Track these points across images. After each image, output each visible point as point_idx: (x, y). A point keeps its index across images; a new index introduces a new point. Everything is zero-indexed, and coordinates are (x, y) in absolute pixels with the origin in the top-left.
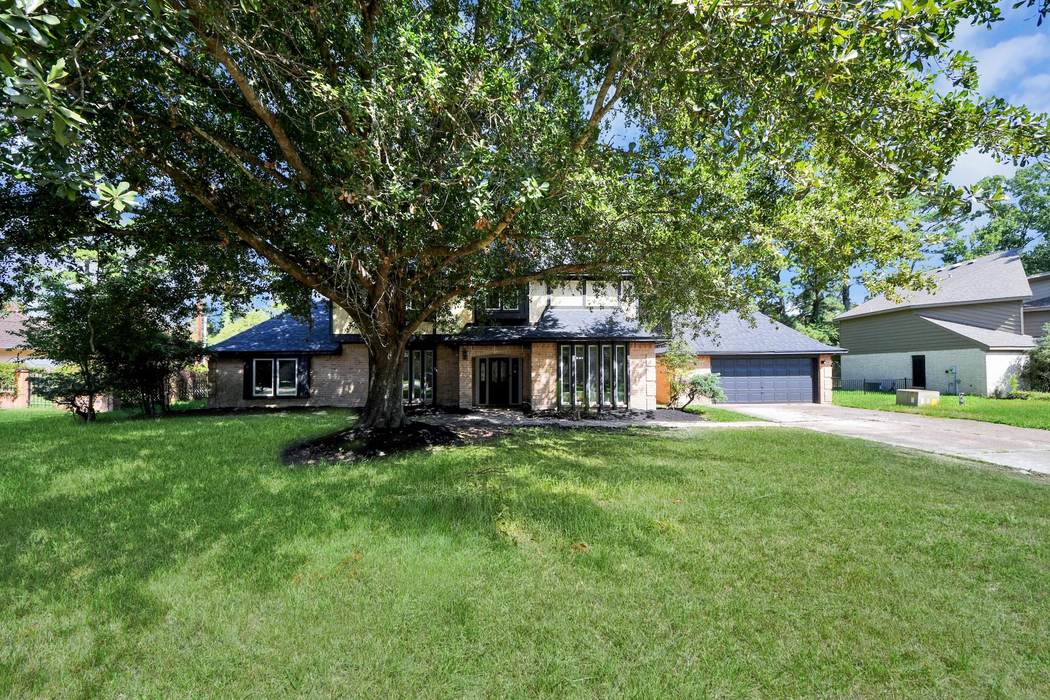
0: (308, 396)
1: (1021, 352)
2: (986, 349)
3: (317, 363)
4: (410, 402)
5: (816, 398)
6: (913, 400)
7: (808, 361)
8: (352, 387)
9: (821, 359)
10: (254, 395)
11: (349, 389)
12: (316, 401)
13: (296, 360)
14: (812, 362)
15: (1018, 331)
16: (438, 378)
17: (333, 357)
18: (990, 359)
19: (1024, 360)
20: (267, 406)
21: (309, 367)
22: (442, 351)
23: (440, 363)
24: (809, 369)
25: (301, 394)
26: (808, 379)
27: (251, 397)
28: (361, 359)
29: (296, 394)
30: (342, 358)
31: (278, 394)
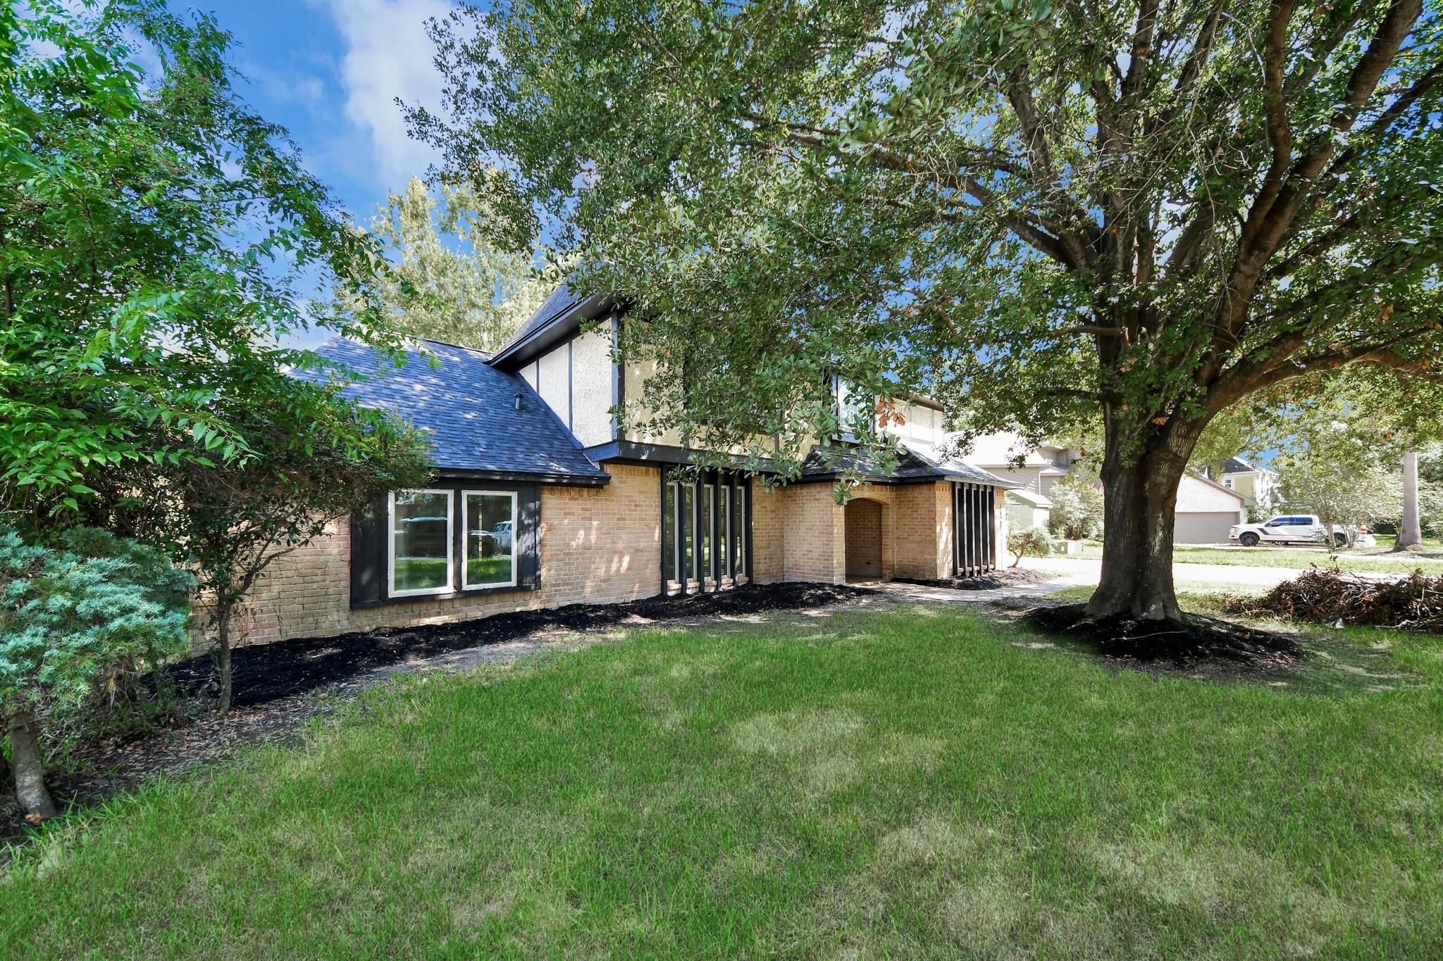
0: (536, 586)
3: (551, 505)
8: (626, 560)
10: (393, 593)
11: (620, 563)
12: (551, 598)
13: (514, 496)
16: (754, 537)
21: (539, 515)
22: (758, 490)
23: (756, 510)
25: (526, 582)
27: (384, 601)
28: (639, 498)
29: (513, 583)
30: (603, 496)
31: (466, 587)
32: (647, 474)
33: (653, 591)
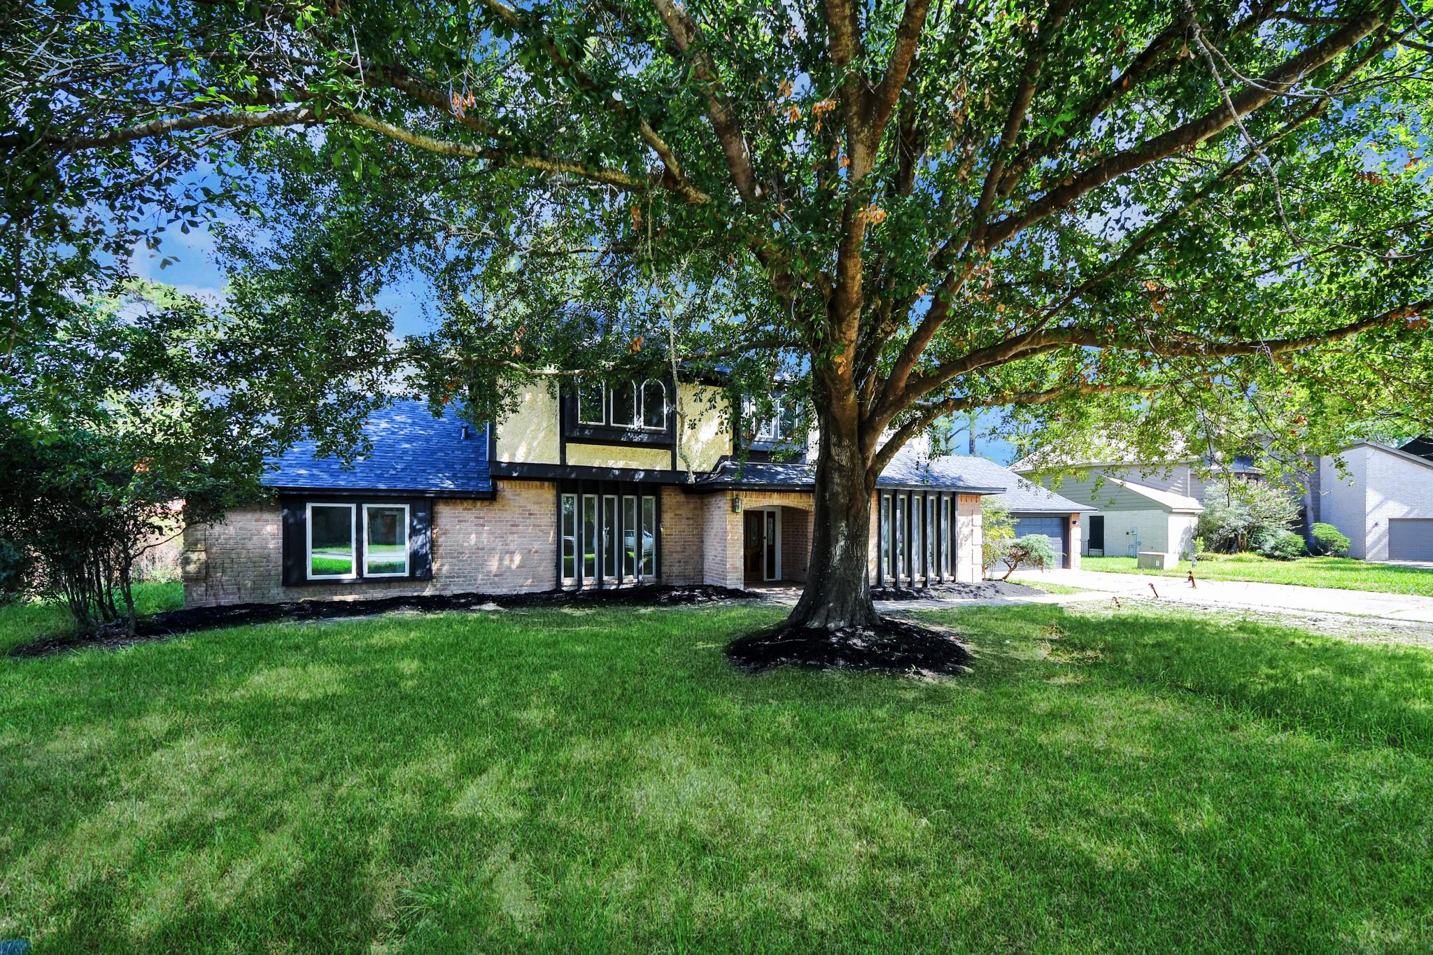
0: (428, 577)
1: (1193, 514)
2: (1169, 511)
3: (446, 514)
4: (621, 582)
5: (1066, 562)
6: (1158, 563)
7: (1056, 521)
8: (517, 559)
9: (1073, 519)
10: (310, 576)
11: (512, 561)
12: (445, 586)
13: (407, 507)
14: (1064, 522)
15: (1185, 494)
16: (664, 542)
17: (479, 504)
18: (1172, 520)
19: (1194, 522)
20: (337, 598)
21: (430, 521)
22: (670, 499)
23: (667, 518)
24: (1058, 530)
25: (418, 573)
26: (1059, 540)
27: (303, 582)
28: (534, 508)
29: (406, 574)
30: (497, 506)
31: (366, 574)
32: (542, 487)
33: (547, 586)
